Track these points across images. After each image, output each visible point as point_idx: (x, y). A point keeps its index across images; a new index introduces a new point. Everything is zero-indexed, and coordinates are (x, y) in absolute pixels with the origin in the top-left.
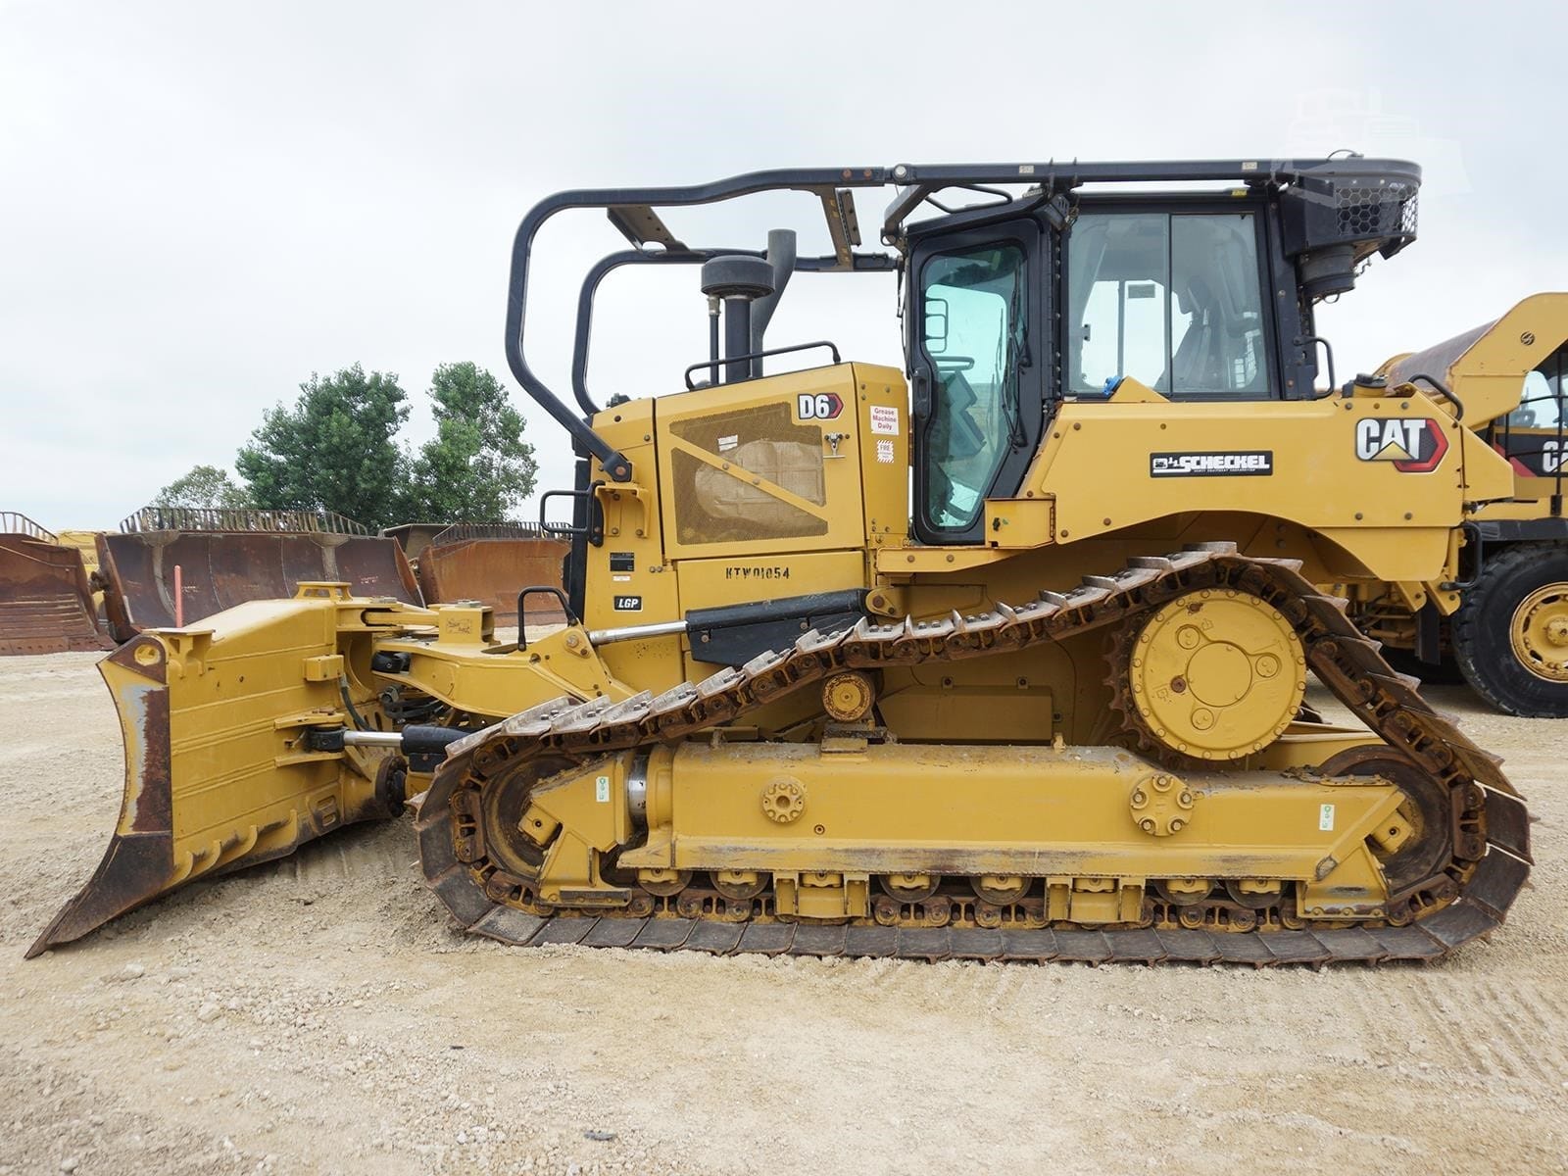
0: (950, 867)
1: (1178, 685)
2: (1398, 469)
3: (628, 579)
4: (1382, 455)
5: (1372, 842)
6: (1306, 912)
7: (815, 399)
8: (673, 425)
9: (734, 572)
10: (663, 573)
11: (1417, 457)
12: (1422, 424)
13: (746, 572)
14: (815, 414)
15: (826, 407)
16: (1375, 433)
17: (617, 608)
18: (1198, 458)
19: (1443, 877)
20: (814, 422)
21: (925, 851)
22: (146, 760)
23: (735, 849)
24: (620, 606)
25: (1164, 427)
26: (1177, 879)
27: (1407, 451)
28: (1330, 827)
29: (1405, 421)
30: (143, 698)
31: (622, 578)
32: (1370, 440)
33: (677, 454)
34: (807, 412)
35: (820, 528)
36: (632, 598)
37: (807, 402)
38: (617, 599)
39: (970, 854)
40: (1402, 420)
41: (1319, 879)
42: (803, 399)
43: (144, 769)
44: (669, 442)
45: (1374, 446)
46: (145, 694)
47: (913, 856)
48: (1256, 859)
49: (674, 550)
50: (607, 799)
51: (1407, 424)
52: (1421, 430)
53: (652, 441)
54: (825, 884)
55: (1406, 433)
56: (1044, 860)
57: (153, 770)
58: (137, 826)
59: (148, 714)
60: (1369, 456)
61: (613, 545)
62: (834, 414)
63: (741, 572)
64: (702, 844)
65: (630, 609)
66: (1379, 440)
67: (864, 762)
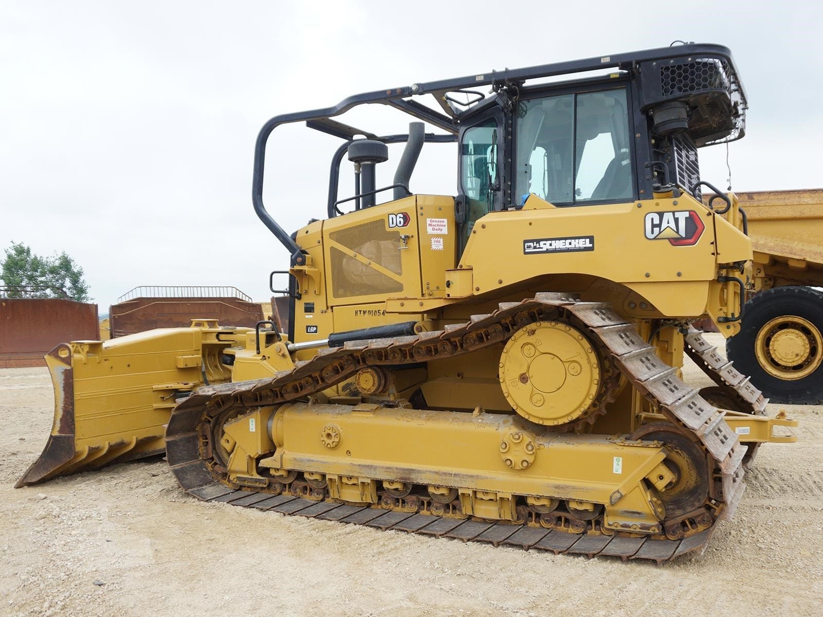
0: (409, 479)
1: (524, 378)
2: (672, 244)
3: (311, 316)
4: (662, 235)
5: (647, 483)
6: (609, 525)
7: (396, 216)
8: (330, 234)
9: (358, 312)
10: (327, 313)
11: (684, 236)
12: (687, 214)
13: (364, 312)
14: (397, 225)
15: (402, 220)
16: (657, 221)
17: (307, 332)
18: (550, 242)
19: (703, 510)
20: (397, 229)
21: (397, 469)
22: (64, 401)
23: (309, 461)
24: (309, 331)
25: (530, 224)
26: (532, 496)
27: (677, 232)
28: (620, 472)
29: (676, 213)
30: (62, 372)
31: (309, 316)
32: (654, 226)
33: (333, 249)
34: (393, 224)
35: (399, 288)
36: (313, 327)
37: (392, 218)
38: (307, 327)
39: (419, 472)
40: (674, 213)
41: (612, 504)
42: (391, 216)
43: (63, 405)
44: (330, 243)
45: (656, 230)
46: (63, 371)
47: (391, 470)
48: (574, 488)
49: (332, 301)
50: (254, 430)
51: (677, 215)
52: (686, 218)
53: (321, 243)
54: (351, 482)
55: (676, 221)
56: (457, 479)
57: (67, 405)
58: (60, 431)
59: (65, 380)
60: (653, 236)
61: (306, 299)
62: (406, 224)
63: (362, 312)
64: (295, 456)
65: (313, 332)
66: (659, 226)
67: (371, 417)
